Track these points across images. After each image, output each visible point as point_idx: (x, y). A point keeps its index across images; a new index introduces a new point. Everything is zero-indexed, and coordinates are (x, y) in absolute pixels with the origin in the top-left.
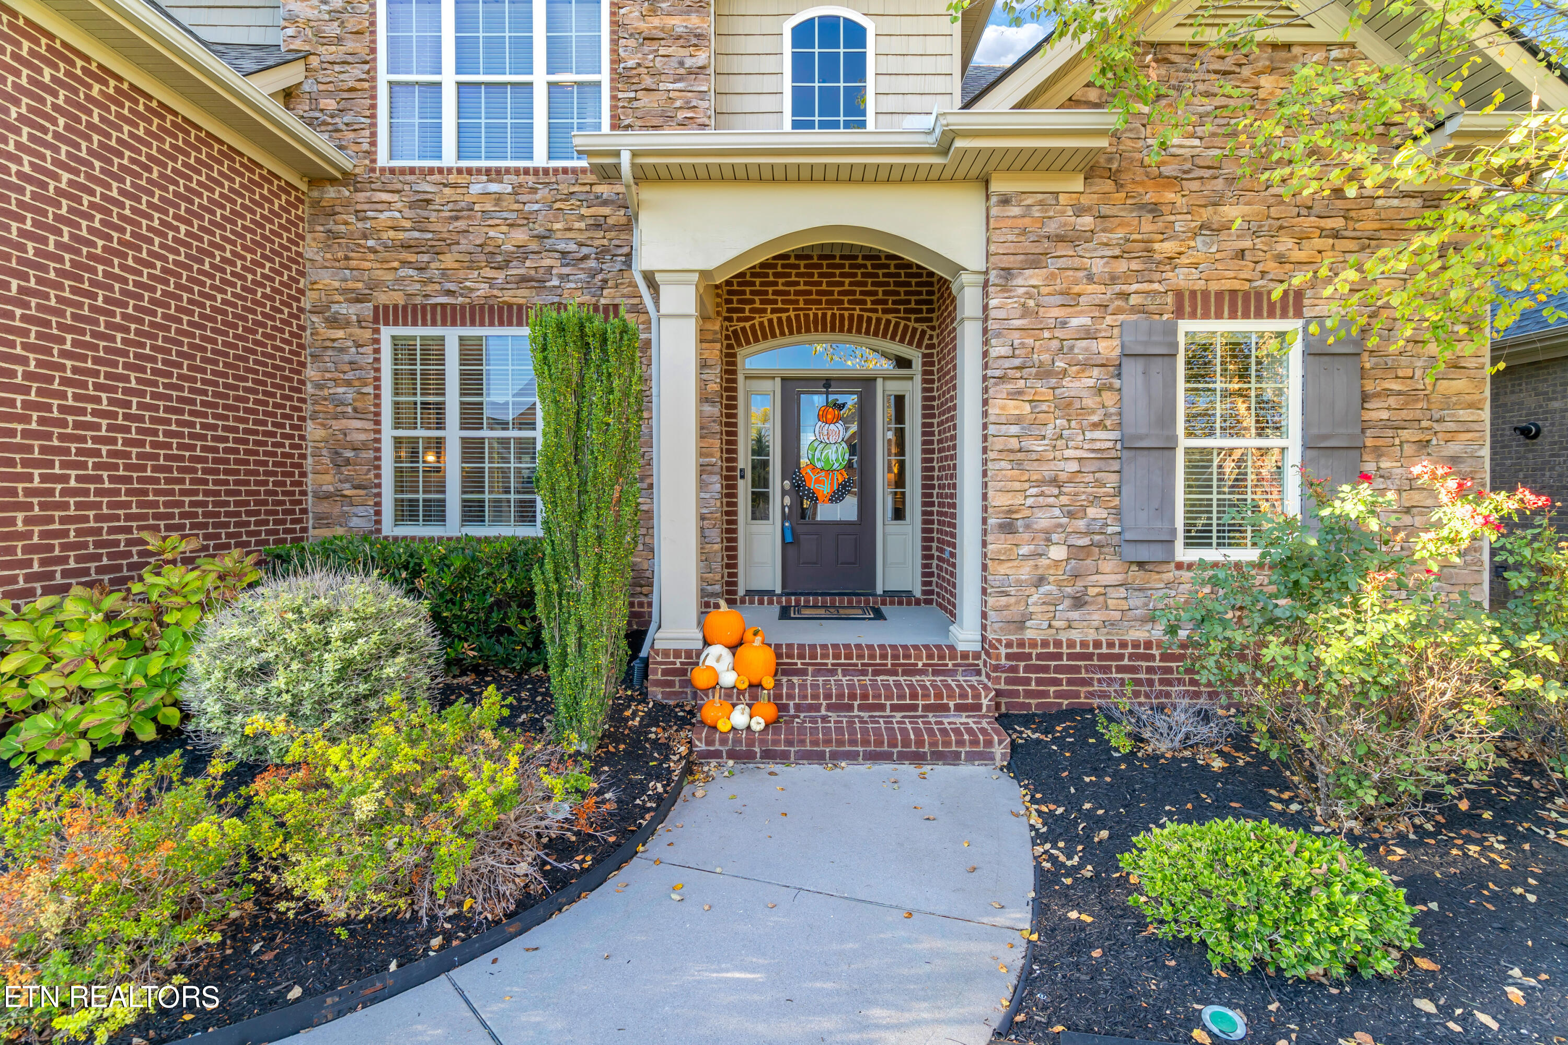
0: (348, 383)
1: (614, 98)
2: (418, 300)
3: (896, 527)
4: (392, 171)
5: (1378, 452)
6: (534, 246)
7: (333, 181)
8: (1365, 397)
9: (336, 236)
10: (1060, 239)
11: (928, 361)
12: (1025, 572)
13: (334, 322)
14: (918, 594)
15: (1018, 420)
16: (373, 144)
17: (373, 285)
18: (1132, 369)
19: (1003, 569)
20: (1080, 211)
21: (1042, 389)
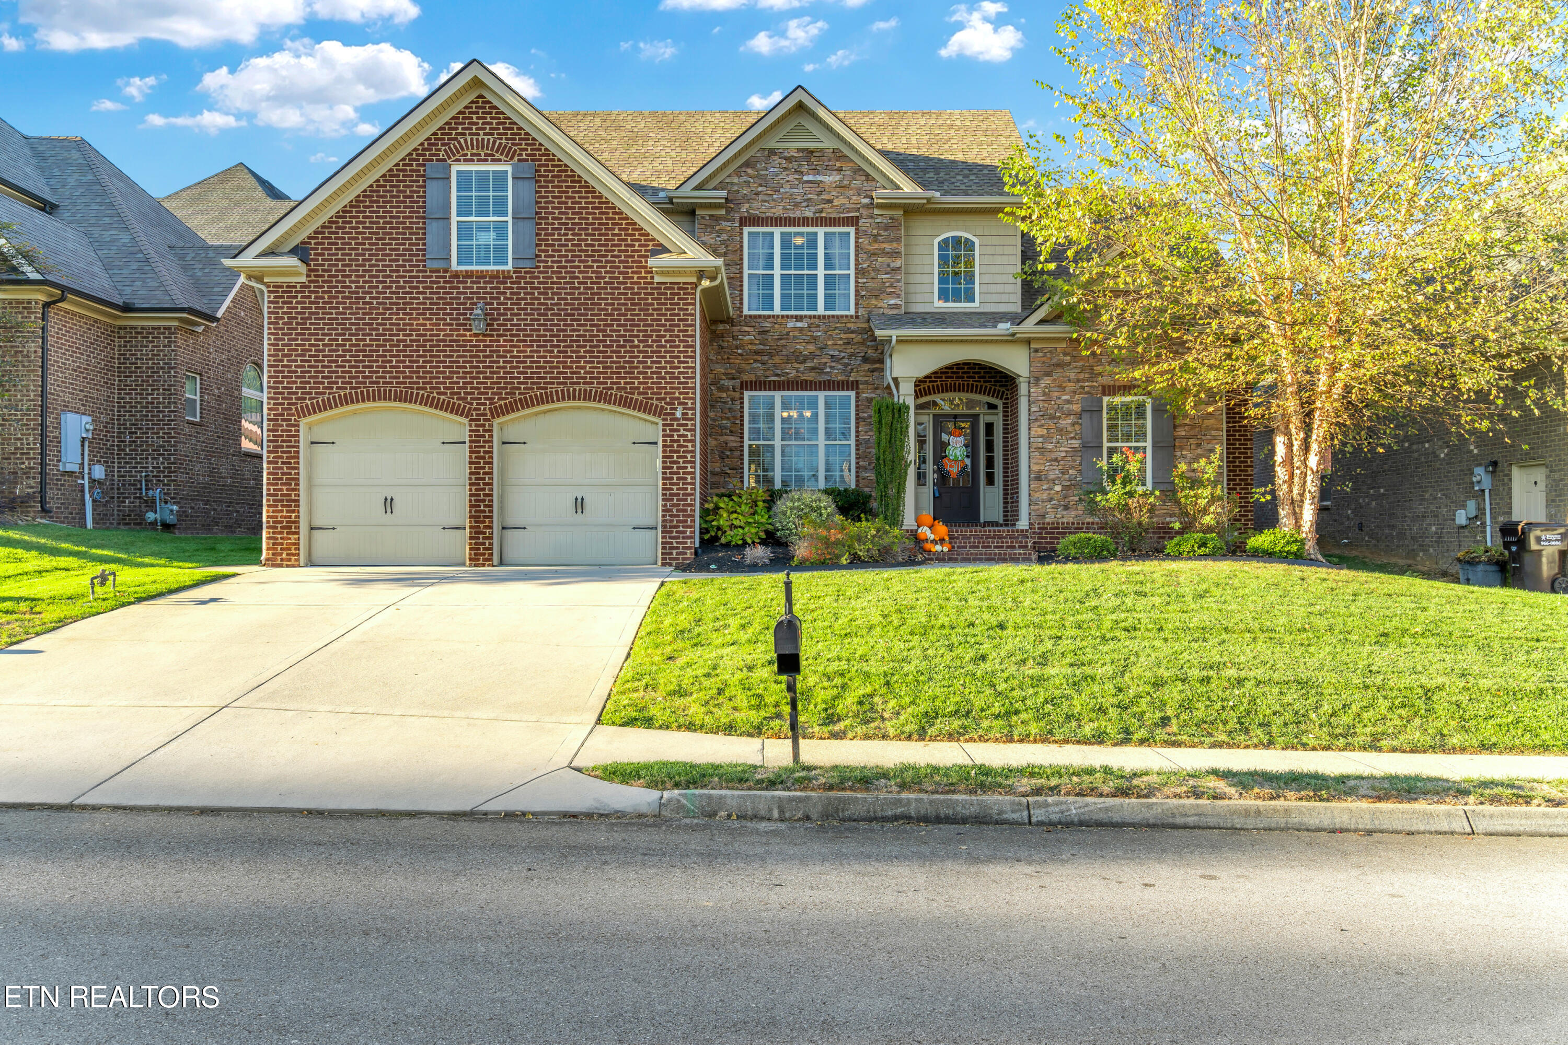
0: (728, 419)
1: (856, 282)
2: (762, 379)
3: (990, 489)
4: (750, 316)
5: (1182, 448)
6: (818, 353)
7: (722, 322)
8: (1175, 427)
9: (722, 347)
10: (1058, 365)
11: (1005, 406)
12: (1045, 496)
13: (722, 389)
14: (1001, 522)
15: (1042, 436)
16: (741, 303)
17: (740, 371)
18: (1086, 416)
19: (1037, 495)
20: (1065, 354)
21: (1051, 423)
